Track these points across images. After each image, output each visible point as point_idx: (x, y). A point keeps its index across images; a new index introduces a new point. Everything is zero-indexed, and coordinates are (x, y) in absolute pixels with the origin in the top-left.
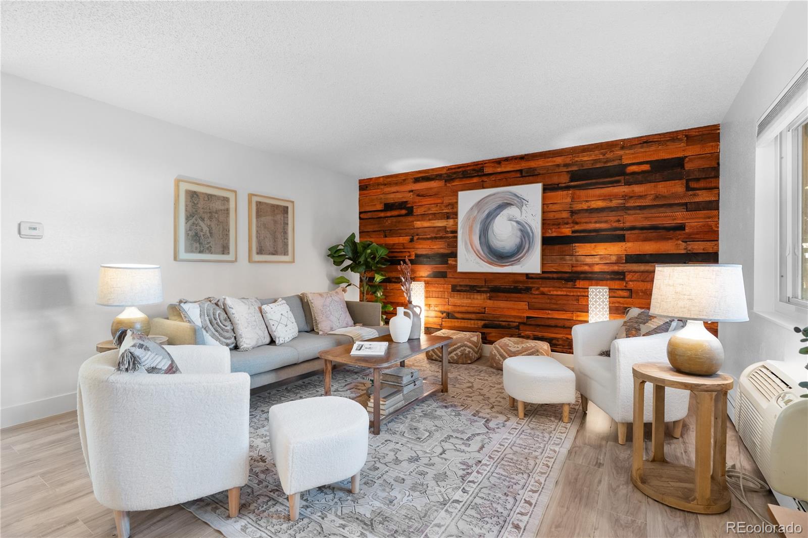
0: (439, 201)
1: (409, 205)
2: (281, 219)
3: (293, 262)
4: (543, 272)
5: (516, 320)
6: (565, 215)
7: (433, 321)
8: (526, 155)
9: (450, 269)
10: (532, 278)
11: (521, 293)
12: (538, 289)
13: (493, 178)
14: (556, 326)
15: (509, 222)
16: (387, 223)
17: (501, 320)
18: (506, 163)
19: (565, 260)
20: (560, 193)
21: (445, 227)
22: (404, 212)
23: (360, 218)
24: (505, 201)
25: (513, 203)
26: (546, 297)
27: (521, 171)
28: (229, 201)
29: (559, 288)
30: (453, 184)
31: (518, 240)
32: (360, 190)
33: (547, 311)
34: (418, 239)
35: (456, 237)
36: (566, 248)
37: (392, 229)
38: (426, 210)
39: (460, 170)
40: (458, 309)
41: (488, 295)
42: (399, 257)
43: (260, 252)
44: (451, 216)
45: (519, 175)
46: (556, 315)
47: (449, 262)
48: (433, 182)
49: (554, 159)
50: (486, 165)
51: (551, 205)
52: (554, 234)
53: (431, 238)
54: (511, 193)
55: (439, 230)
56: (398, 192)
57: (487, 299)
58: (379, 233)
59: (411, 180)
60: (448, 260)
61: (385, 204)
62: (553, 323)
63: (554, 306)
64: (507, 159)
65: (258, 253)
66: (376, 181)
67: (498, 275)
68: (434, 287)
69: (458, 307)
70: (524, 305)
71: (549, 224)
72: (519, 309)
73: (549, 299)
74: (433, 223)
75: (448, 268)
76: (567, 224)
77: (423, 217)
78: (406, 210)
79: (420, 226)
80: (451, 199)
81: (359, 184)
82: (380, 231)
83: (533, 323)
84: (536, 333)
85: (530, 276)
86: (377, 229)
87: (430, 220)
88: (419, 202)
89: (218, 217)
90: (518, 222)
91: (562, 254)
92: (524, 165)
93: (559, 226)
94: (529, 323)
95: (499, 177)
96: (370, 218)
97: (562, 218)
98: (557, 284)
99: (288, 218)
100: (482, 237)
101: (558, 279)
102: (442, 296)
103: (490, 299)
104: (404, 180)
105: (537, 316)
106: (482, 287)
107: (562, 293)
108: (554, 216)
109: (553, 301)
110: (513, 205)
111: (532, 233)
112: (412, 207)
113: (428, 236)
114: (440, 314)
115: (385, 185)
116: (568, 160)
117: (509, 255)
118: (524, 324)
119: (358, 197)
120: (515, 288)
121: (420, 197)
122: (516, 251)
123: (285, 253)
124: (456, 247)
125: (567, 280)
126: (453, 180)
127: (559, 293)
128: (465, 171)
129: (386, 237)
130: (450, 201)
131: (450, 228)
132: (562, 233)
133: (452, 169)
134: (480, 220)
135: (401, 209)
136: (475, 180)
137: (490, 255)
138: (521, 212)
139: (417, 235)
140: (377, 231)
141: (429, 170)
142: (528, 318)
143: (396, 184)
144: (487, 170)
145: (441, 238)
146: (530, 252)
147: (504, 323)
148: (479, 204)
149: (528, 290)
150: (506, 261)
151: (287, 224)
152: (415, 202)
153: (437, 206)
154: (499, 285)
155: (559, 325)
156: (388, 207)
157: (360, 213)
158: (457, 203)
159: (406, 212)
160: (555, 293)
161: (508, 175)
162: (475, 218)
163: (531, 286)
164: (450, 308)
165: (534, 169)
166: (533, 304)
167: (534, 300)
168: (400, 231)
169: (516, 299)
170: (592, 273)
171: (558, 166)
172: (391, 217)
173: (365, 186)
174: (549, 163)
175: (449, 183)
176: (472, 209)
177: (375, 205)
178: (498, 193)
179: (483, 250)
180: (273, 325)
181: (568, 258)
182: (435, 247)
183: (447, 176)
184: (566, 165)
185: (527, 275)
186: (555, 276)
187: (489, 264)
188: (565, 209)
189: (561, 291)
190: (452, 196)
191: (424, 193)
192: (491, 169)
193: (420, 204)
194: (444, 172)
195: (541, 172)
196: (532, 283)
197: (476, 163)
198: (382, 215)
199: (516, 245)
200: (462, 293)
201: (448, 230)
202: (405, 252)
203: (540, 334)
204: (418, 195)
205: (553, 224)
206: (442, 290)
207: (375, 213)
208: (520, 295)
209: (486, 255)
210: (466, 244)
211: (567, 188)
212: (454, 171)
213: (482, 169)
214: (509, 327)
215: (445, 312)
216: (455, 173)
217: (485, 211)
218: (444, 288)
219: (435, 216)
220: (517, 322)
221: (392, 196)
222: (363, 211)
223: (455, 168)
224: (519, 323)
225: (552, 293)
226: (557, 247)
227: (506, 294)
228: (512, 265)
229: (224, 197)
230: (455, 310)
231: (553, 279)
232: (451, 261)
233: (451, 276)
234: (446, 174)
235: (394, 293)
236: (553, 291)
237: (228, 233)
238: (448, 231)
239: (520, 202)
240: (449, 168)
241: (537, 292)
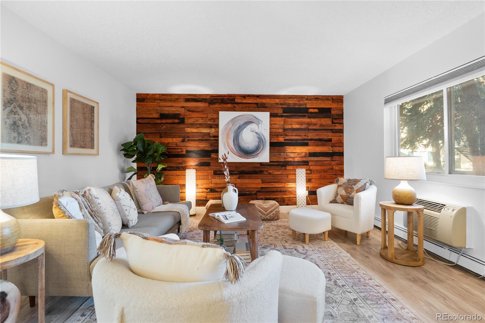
0: (204, 116)
1: (181, 117)
2: (89, 116)
3: (98, 155)
4: (270, 162)
5: (255, 190)
6: (281, 131)
7: (200, 195)
8: (260, 95)
10: (264, 165)
11: (257, 174)
12: (267, 171)
13: (241, 106)
14: (277, 191)
15: (252, 132)
16: (162, 128)
17: (246, 190)
18: (248, 98)
19: (281, 155)
20: (278, 119)
21: (209, 134)
22: (177, 121)
23: (137, 123)
24: (249, 120)
25: (253, 121)
26: (271, 175)
27: (257, 104)
28: (47, 93)
29: (278, 170)
30: (215, 106)
31: (257, 143)
32: (137, 101)
33: (272, 183)
34: (188, 140)
35: (218, 140)
36: (281, 148)
37: (167, 132)
38: (194, 121)
39: (220, 98)
40: (218, 186)
41: (238, 176)
42: (172, 152)
43: (73, 145)
44: (213, 126)
45: (256, 106)
46: (277, 185)
47: (212, 156)
48: (200, 103)
49: (275, 100)
50: (236, 97)
51: (274, 125)
52: (275, 141)
53: (199, 140)
54: (252, 115)
55: (205, 135)
56: (172, 107)
57: (237, 178)
58: (155, 134)
59: (183, 100)
60: (211, 155)
61: (160, 114)
62: (275, 190)
63: (276, 180)
64: (249, 96)
65: (71, 146)
66: (153, 97)
67: (244, 164)
68: (201, 172)
69: (218, 185)
70: (259, 181)
71: (272, 135)
72: (256, 184)
73: (273, 176)
74: (200, 130)
75: (212, 159)
76: (282, 135)
77: (192, 125)
78: (180, 120)
79: (190, 131)
80: (213, 116)
81: (137, 96)
82: (156, 133)
83: (264, 190)
84: (266, 196)
85: (263, 164)
86: (153, 132)
87: (197, 128)
88: (189, 115)
89: (37, 107)
90: (256, 133)
91: (280, 152)
92: (259, 101)
93: (278, 137)
94: (263, 191)
95: (244, 106)
96: (147, 123)
97: (280, 132)
98: (277, 168)
99: (94, 116)
100: (235, 141)
101: (277, 165)
102: (206, 178)
103: (239, 178)
104: (177, 99)
105: (266, 187)
106: (234, 171)
107: (280, 173)
108: (275, 131)
109: (275, 178)
110: (254, 123)
111: (265, 139)
112: (184, 118)
113: (196, 139)
114: (205, 190)
115: (161, 100)
116: (282, 101)
117: (251, 152)
118: (259, 191)
119: (136, 106)
120: (254, 171)
121: (189, 112)
122: (256, 149)
123: (92, 147)
124: (218, 146)
125: (282, 166)
126: (215, 103)
127: (278, 173)
128: (223, 99)
129: (162, 138)
130: (213, 117)
131: (212, 134)
132: (279, 140)
133: (213, 96)
134: (234, 131)
135: (175, 118)
136: (229, 105)
137: (240, 151)
138: (258, 127)
139: (188, 137)
140: (154, 133)
141: (197, 95)
142: (261, 188)
143: (171, 101)
144: (237, 101)
145: (206, 140)
146: (263, 150)
147: (247, 192)
148: (233, 121)
149: (261, 172)
150: (250, 155)
151: (94, 122)
152: (186, 115)
153: (203, 119)
154: (245, 170)
155: (278, 190)
156: (163, 116)
157: (137, 119)
158: (218, 118)
159: (179, 121)
160: (276, 173)
161: (250, 105)
162: (230, 128)
163: (263, 169)
164: (212, 186)
165: (265, 104)
166: (264, 180)
167: (265, 178)
168: (173, 134)
169: (255, 178)
170: (294, 162)
171: (277, 104)
172: (166, 123)
173: (141, 99)
174: (273, 101)
175: (212, 105)
176: (228, 123)
177: (152, 114)
178: (245, 115)
179: (236, 149)
180: (126, 210)
181: (282, 154)
182: (201, 146)
183: (210, 101)
184: (281, 104)
185: (261, 163)
186: (276, 164)
187: (240, 157)
188: (281, 128)
189: (279, 172)
190: (214, 114)
191: (193, 109)
192: (239, 100)
193: (190, 116)
194: (208, 97)
195: (268, 106)
196: (264, 168)
197: (230, 95)
198: (158, 121)
199: (256, 146)
200: (221, 176)
201: (211, 135)
202: (178, 149)
203: (268, 197)
204: (189, 111)
205: (275, 135)
206: (207, 174)
207: (152, 120)
208: (257, 175)
209: (237, 151)
210: (224, 145)
211: (282, 116)
212: (215, 98)
213: (234, 99)
214: (251, 194)
215: (209, 188)
216: (216, 99)
217: (236, 125)
218: (208, 173)
219: (201, 125)
220: (255, 191)
221: (167, 109)
222: (140, 117)
223: (216, 96)
224: (256, 191)
225: (274, 173)
226: (277, 148)
227: (249, 175)
228: (253, 158)
229: (42, 89)
230: (216, 186)
231: (275, 165)
232: (213, 155)
233: (213, 165)
234: (209, 99)
235: (168, 178)
236: (275, 172)
237: (46, 125)
238: (211, 136)
239: (258, 121)
240: (212, 96)
241: (266, 173)
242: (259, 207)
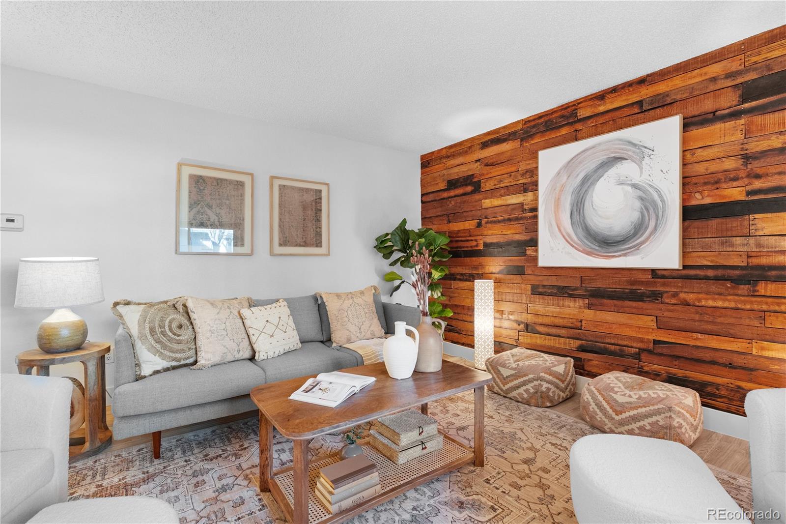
0: (514, 169)
1: (476, 180)
2: (312, 204)
3: (328, 255)
4: (685, 267)
5: (634, 345)
6: (730, 164)
7: (507, 334)
8: (648, 76)
9: (530, 263)
10: (663, 277)
11: (642, 301)
12: (675, 295)
13: (591, 123)
14: (713, 363)
15: (621, 187)
16: (450, 205)
17: (607, 341)
18: (614, 95)
19: (732, 245)
20: (719, 126)
21: (522, 204)
22: (469, 189)
23: (422, 202)
24: (613, 155)
25: (626, 157)
26: (693, 309)
27: (640, 103)
28: (244, 185)
29: (720, 294)
30: (532, 142)
31: (635, 216)
32: (422, 168)
33: (694, 335)
34: (486, 223)
35: (536, 217)
36: (733, 223)
37: (456, 212)
38: (496, 183)
39: (542, 120)
40: (540, 320)
41: (587, 301)
42: (464, 247)
43: (284, 243)
44: (530, 188)
45: (636, 111)
46: (713, 342)
47: (528, 252)
48: (505, 144)
49: (705, 70)
50: (579, 106)
51: (699, 150)
52: (708, 201)
53: (504, 221)
54: (620, 140)
55: (513, 209)
56: (462, 164)
57: (585, 308)
58: (441, 218)
59: (478, 147)
60: (526, 250)
61: (448, 181)
62: (708, 356)
63: (710, 327)
64: (614, 90)
65: (281, 245)
66: (439, 155)
67: (604, 271)
68: (508, 287)
69: (541, 317)
70: (649, 322)
71: (696, 184)
72: (639, 328)
73: (697, 313)
74: (506, 200)
75: (527, 261)
76: (735, 179)
77: (493, 193)
78: (473, 186)
79: (490, 205)
80: (529, 164)
81: (421, 160)
82: (443, 215)
83: (665, 351)
84: (673, 370)
85: (659, 273)
86: (439, 213)
87: (501, 196)
88: (488, 174)
89: (230, 204)
90: (635, 186)
91: (725, 236)
92: (645, 93)
93: (718, 186)
94: (659, 351)
95: (601, 120)
96: (432, 201)
97: (725, 171)
98: (714, 288)
99: (321, 203)
100: (575, 213)
101: (716, 278)
102: (518, 300)
103: (589, 308)
104: (470, 147)
105: (673, 341)
106: (576, 289)
107: (726, 304)
108: (707, 169)
109: (706, 318)
110: (627, 159)
111: (663, 201)
112: (480, 181)
113: (500, 218)
114: (515, 325)
115: (448, 157)
116: (734, 65)
117: (619, 239)
118: (649, 352)
119: (420, 176)
120: (633, 292)
121: (489, 167)
122: (633, 231)
123: (319, 244)
124: (536, 231)
125: (737, 281)
126: (532, 136)
127: (720, 304)
128: (549, 120)
129: (450, 222)
130: (529, 167)
131: (527, 205)
132: (724, 197)
133: (529, 121)
134: (571, 190)
135: (466, 185)
136: (564, 131)
137: (587, 239)
138: (641, 169)
139: (486, 217)
140: (440, 216)
141: (499, 129)
142: (656, 342)
143: (461, 154)
144: (582, 113)
145: (517, 219)
146: (658, 233)
147: (613, 348)
148: (570, 165)
149: (656, 296)
150: (616, 249)
151: (321, 210)
152: (483, 175)
153: (511, 175)
154: (604, 287)
155: (721, 361)
156: (452, 184)
157: (422, 195)
158: (537, 168)
159: (473, 188)
160: (711, 303)
161: (618, 113)
162: (563, 186)
163: (662, 289)
164: (529, 318)
165: (666, 95)
166: (665, 319)
167: (666, 314)
168: (465, 214)
169: (634, 311)
171: (714, 79)
172: (455, 196)
173: (427, 162)
174: (695, 78)
175: (526, 142)
176: (559, 173)
177: (437, 184)
178: (600, 144)
179: (576, 234)
180: (253, 335)
181: (738, 241)
182: (509, 232)
183: (524, 134)
184: (730, 75)
185: (654, 272)
186: (710, 273)
187: (587, 254)
188: (731, 154)
189: (724, 300)
190: (530, 159)
191: (494, 160)
192: (589, 110)
193: (489, 176)
194: (520, 127)
195: (678, 97)
196: (664, 285)
197: (566, 106)
198: (445, 195)
199: (632, 223)
200: (546, 297)
201: (526, 207)
202: (472, 240)
203: (680, 373)
204: (487, 165)
205: (705, 184)
206: (518, 291)
207: (438, 193)
208: (640, 304)
209: (581, 241)
210: (551, 225)
211: (735, 115)
212: (532, 123)
213: (574, 114)
214: (621, 355)
215: (522, 323)
216: (534, 127)
217: (578, 175)
218: (521, 289)
219: (509, 190)
220: (636, 348)
221: (456, 170)
222: (425, 192)
223: (534, 120)
224: (639, 349)
225: (704, 303)
226: (714, 223)
227: (616, 302)
228: (625, 255)
229: (237, 182)
230: (537, 320)
231: (707, 278)
232: (530, 251)
233: (530, 273)
234: (522, 129)
235: (459, 293)
236: (706, 299)
237: (242, 222)
238: (525, 210)
239: (640, 152)
240: (526, 121)
241: (673, 301)
242: (600, 394)
